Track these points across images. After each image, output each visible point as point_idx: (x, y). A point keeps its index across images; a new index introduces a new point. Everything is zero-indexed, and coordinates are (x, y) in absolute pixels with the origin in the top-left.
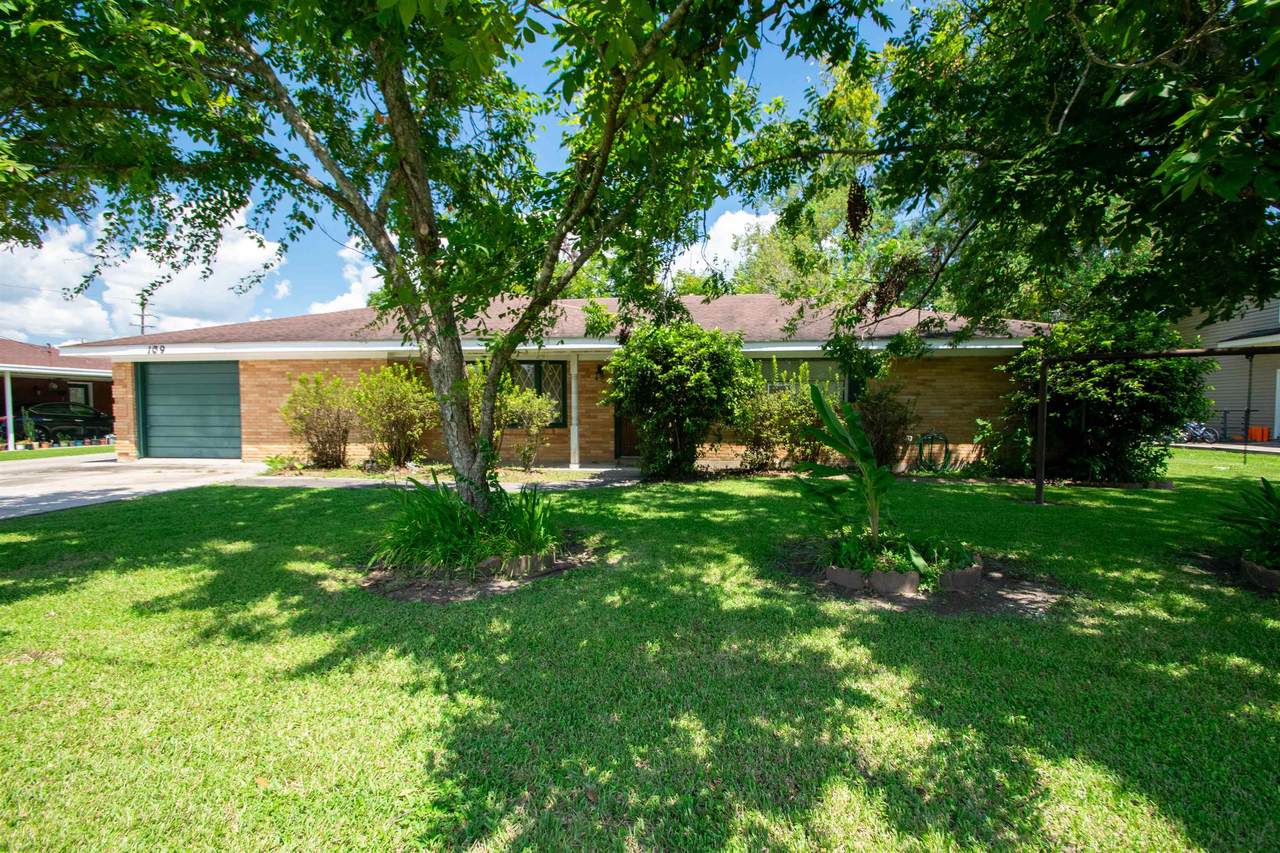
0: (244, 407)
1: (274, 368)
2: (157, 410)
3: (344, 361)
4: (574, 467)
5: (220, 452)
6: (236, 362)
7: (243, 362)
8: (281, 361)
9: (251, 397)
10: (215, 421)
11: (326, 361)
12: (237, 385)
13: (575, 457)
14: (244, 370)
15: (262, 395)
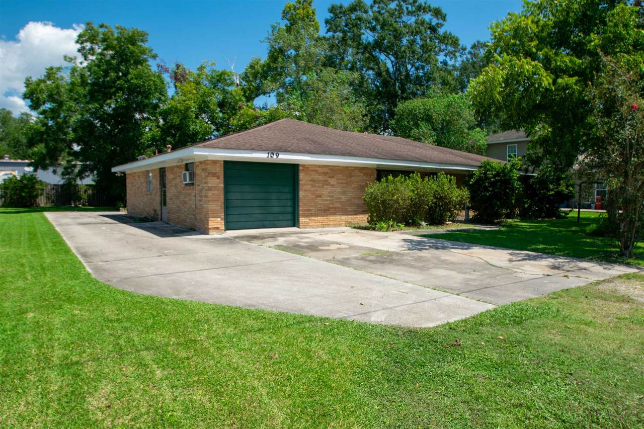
0: (301, 194)
6: (297, 165)
7: (303, 166)
9: (306, 187)
10: (275, 203)
14: (303, 170)
15: (312, 186)
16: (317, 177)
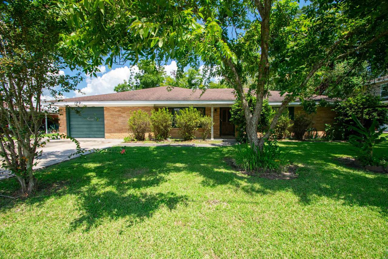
0: (105, 122)
1: (116, 109)
2: (74, 123)
3: (139, 107)
4: (212, 139)
5: (96, 136)
6: (103, 107)
7: (106, 108)
8: (118, 107)
9: (108, 118)
10: (95, 126)
11: (134, 107)
12: (103, 115)
13: (212, 136)
14: (106, 110)
15: (112, 118)
16: (114, 113)
